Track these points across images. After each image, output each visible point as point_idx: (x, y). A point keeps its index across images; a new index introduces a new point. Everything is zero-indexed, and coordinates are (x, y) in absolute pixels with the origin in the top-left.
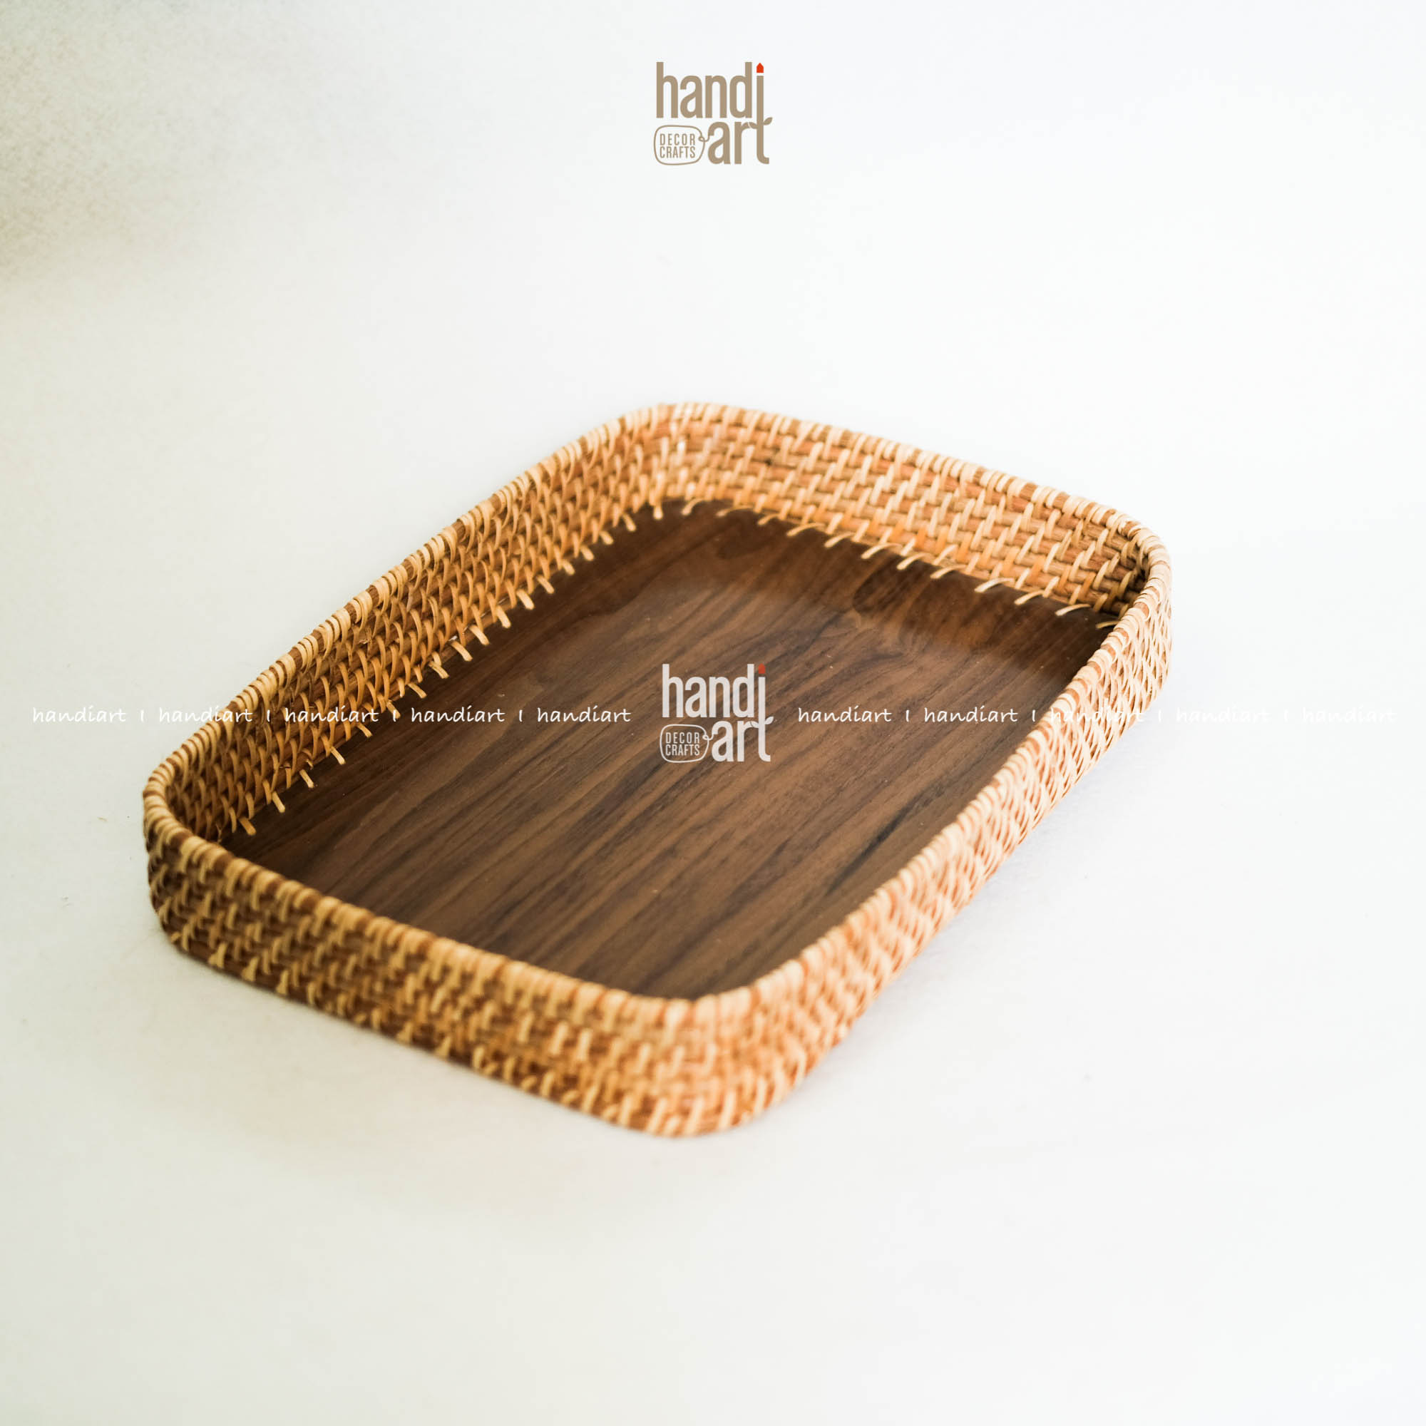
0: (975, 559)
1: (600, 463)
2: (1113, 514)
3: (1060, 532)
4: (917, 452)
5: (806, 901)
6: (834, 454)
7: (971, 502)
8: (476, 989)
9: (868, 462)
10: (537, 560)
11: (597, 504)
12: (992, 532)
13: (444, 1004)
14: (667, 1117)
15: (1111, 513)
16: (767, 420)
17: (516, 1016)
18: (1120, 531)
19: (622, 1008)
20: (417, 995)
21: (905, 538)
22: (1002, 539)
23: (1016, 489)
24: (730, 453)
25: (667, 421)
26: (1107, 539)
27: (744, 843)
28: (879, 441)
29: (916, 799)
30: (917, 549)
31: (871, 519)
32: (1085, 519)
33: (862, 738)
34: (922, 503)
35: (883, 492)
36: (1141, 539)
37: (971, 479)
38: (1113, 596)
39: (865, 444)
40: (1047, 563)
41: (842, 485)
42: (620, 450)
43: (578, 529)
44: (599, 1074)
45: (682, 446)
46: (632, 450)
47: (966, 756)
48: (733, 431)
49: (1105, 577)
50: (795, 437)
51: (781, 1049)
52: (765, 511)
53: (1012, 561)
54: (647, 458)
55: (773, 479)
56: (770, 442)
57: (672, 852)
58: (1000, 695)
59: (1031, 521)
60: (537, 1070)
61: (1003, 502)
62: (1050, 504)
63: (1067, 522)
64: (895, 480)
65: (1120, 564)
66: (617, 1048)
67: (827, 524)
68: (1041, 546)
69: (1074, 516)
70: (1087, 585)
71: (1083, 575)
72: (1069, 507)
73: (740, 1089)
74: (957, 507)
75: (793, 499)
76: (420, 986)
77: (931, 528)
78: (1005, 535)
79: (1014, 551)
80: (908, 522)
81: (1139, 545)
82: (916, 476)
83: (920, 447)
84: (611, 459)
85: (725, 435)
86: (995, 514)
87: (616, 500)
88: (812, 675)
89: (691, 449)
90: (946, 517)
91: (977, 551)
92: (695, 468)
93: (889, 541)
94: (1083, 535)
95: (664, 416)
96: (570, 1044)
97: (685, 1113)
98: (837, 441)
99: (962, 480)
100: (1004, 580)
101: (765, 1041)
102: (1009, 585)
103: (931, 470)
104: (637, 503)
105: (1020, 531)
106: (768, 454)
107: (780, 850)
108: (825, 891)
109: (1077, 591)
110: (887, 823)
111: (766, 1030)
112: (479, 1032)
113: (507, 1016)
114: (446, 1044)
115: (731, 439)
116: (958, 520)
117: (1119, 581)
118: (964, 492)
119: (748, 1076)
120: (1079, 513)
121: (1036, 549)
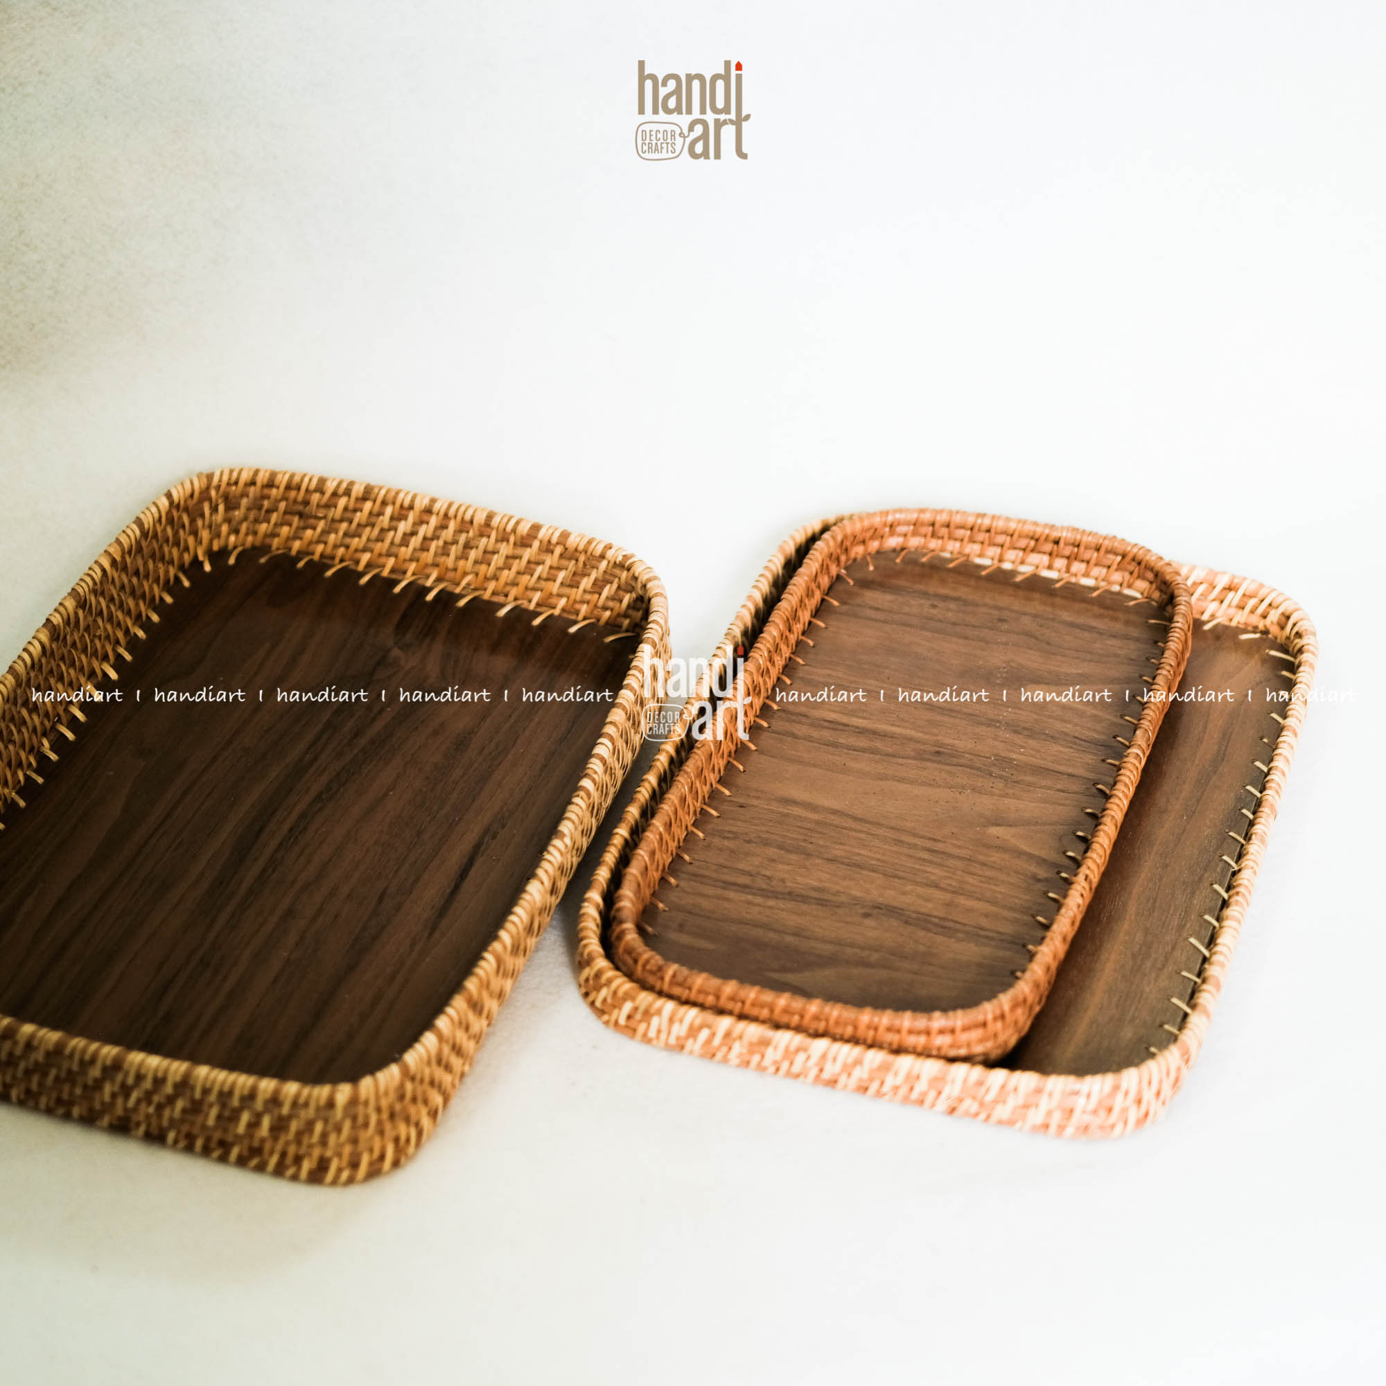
0: (492, 586)
1: (155, 536)
2: (611, 548)
3: (564, 562)
4: (433, 501)
5: (413, 945)
6: (358, 506)
7: (484, 540)
8: (169, 1089)
9: (389, 510)
10: (114, 632)
11: (156, 570)
12: (505, 563)
13: (139, 1101)
14: (340, 1170)
15: (609, 547)
16: (297, 479)
17: (205, 1108)
18: (618, 562)
19: (297, 1096)
20: (114, 1096)
21: (428, 571)
22: (514, 569)
23: (524, 529)
24: (265, 507)
25: (208, 488)
26: (607, 568)
27: (349, 896)
28: (397, 493)
29: (486, 832)
30: (439, 580)
31: (396, 556)
32: (586, 552)
33: (427, 778)
34: (441, 543)
35: (405, 534)
36: (637, 570)
37: (483, 522)
38: (615, 613)
39: (385, 496)
40: (555, 587)
41: (368, 529)
42: (170, 521)
43: (143, 596)
44: (279, 1147)
45: (221, 508)
46: (180, 518)
47: (518, 785)
48: (266, 491)
49: (607, 598)
50: (323, 493)
51: (426, 1102)
52: (301, 554)
53: (524, 587)
54: (193, 521)
55: (305, 528)
56: (300, 497)
57: (290, 914)
58: (536, 720)
59: (539, 554)
60: (225, 1146)
61: (512, 539)
62: (554, 540)
63: (569, 555)
64: (414, 524)
65: (619, 588)
66: (294, 1126)
67: (357, 562)
68: (548, 573)
69: (576, 550)
70: (592, 605)
71: (588, 597)
72: (572, 542)
73: (397, 1140)
74: (472, 543)
75: (326, 543)
76: (116, 1089)
77: (450, 561)
78: (516, 565)
79: (526, 578)
80: (428, 557)
81: (636, 575)
82: (433, 521)
83: (435, 495)
84: (164, 530)
85: (258, 494)
86: (505, 549)
87: (171, 562)
88: (374, 720)
89: (228, 509)
90: (463, 552)
91: (493, 579)
92: (234, 523)
93: (414, 574)
94: (585, 564)
95: (204, 485)
96: (254, 1125)
97: (354, 1165)
98: (360, 495)
99: (475, 522)
100: (519, 602)
101: (414, 1100)
102: (523, 606)
103: (446, 515)
104: (187, 558)
105: (529, 562)
106: (301, 508)
107: (381, 899)
108: (426, 934)
109: (584, 609)
110: (465, 860)
111: (414, 1091)
112: (172, 1120)
113: (196, 1107)
114: (142, 1129)
115: (264, 497)
116: (473, 554)
117: (621, 601)
118: (477, 533)
119: (402, 1130)
120: (581, 547)
121: (545, 575)
